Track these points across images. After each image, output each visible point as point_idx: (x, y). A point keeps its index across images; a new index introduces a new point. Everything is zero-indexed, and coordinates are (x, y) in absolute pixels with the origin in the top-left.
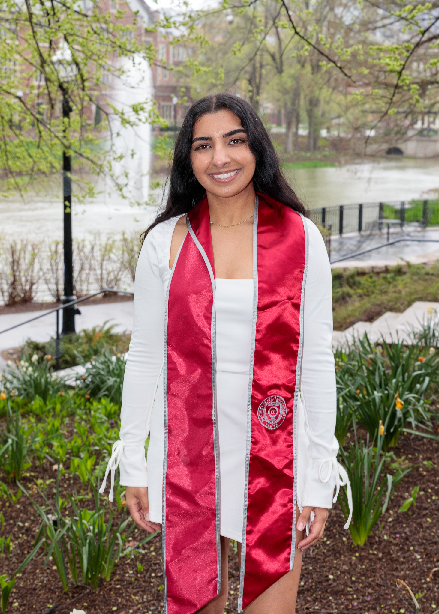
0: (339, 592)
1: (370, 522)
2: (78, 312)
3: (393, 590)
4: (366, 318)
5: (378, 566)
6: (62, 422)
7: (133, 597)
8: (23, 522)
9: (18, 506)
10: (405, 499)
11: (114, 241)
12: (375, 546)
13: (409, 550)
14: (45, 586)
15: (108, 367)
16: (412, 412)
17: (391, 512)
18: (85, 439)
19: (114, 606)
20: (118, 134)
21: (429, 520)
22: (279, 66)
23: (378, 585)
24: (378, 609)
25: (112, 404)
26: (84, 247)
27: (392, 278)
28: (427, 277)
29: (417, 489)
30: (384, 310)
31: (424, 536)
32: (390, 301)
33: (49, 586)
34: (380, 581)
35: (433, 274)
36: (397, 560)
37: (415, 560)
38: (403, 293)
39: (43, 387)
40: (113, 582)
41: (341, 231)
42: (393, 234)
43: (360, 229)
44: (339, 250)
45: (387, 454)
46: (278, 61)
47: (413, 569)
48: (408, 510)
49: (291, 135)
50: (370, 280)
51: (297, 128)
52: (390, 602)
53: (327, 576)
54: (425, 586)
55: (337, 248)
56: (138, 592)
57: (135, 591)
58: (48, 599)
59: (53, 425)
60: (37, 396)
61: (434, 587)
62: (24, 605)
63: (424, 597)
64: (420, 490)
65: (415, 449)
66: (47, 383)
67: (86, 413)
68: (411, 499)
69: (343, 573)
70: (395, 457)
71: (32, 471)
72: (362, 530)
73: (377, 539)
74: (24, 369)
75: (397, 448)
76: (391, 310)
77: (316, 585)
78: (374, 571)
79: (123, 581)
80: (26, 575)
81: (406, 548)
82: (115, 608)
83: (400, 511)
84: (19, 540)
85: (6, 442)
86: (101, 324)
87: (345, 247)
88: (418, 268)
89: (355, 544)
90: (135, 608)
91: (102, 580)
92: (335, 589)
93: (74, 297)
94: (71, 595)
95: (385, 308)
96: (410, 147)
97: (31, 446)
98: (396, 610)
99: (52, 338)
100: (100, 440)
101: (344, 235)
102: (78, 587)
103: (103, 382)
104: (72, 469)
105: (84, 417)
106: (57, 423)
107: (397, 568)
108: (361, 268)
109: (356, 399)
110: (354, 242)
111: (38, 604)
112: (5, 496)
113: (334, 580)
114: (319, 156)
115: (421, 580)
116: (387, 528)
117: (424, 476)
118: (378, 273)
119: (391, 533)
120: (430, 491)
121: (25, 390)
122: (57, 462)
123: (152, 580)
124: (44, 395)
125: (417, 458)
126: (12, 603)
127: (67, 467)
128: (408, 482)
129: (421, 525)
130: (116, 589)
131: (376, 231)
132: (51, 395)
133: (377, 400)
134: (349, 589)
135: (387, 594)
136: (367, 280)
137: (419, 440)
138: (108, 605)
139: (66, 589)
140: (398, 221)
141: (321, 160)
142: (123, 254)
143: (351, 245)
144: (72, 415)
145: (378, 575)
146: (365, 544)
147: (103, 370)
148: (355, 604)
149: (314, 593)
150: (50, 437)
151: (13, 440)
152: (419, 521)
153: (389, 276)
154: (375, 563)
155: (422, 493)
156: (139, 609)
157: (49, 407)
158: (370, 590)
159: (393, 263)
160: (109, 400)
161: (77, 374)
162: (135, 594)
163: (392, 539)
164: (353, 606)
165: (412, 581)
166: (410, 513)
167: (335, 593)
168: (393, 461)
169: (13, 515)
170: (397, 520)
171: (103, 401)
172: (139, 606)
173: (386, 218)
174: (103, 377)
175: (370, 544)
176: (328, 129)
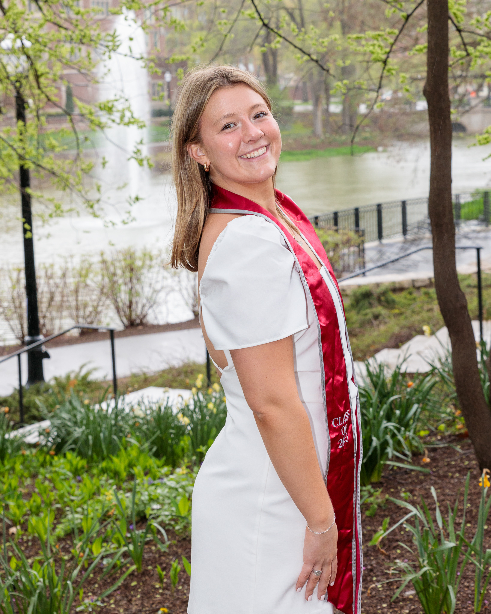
2: (47, 356)
6: (21, 483)
10: (375, 531)
13: (371, 580)
15: (75, 417)
16: (390, 442)
18: (45, 497)
20: (86, 139)
21: (399, 551)
25: (79, 458)
26: (53, 273)
30: (414, 333)
37: (375, 589)
41: (380, 236)
43: (405, 231)
44: (378, 260)
48: (379, 543)
49: (319, 113)
50: (408, 296)
51: (328, 104)
59: (10, 485)
65: (399, 483)
66: (5, 441)
67: (50, 472)
75: (377, 482)
81: (369, 578)
83: (370, 544)
86: (77, 369)
87: (385, 257)
93: (41, 337)
95: (415, 330)
96: (474, 121)
99: (15, 389)
100: (62, 496)
101: (385, 241)
103: (69, 433)
104: (30, 530)
105: (48, 476)
106: (14, 482)
108: (400, 283)
122: (14, 524)
125: (398, 492)
132: (10, 455)
136: (405, 298)
137: (407, 474)
141: (360, 145)
142: (103, 279)
143: (391, 254)
144: (34, 476)
147: (70, 420)
152: (387, 553)
160: (75, 454)
161: (40, 427)
166: (380, 546)
171: (69, 456)
174: (69, 429)
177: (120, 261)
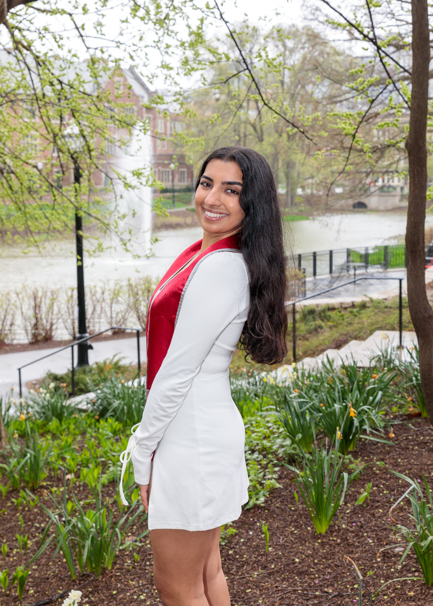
0: (303, 572)
1: (330, 513)
2: (91, 347)
3: (349, 569)
4: (334, 346)
5: (337, 550)
6: (74, 440)
7: (130, 582)
8: (40, 524)
9: (36, 510)
10: (360, 494)
11: (121, 287)
12: (335, 534)
13: (363, 536)
14: (57, 576)
15: (114, 391)
16: (366, 421)
17: (349, 505)
18: (93, 451)
19: (114, 590)
20: (121, 197)
21: (381, 510)
22: (260, 135)
23: (336, 565)
24: (336, 585)
25: (117, 423)
26: (95, 292)
27: (357, 312)
28: (386, 310)
29: (371, 484)
30: (349, 338)
31: (376, 524)
32: (356, 331)
33: (59, 575)
34: (338, 563)
35: (390, 308)
36: (353, 545)
37: (368, 544)
38: (366, 323)
39: (59, 411)
40: (113, 571)
41: (315, 274)
42: (360, 275)
43: (331, 271)
44: (314, 290)
45: (346, 457)
46: (259, 131)
47: (366, 551)
48: (364, 503)
50: (339, 314)
52: (346, 580)
53: (294, 560)
54: (375, 565)
55: (312, 288)
56: (134, 578)
57: (132, 577)
58: (58, 586)
59: (67, 442)
60: (54, 418)
61: (383, 566)
62: (38, 592)
63: (374, 574)
64: (373, 486)
65: (370, 452)
66: (63, 407)
67: (95, 432)
68: (366, 494)
69: (308, 556)
70: (352, 459)
71: (48, 481)
72: (324, 519)
73: (337, 528)
74: (43, 395)
75: (355, 452)
76: (356, 338)
77: (284, 568)
78: (333, 554)
79: (122, 569)
80: (41, 567)
81: (360, 534)
82: (115, 592)
83: (356, 504)
84: (36, 539)
85: (25, 455)
86: (111, 357)
87: (318, 287)
88: (379, 303)
89: (318, 532)
90: (132, 591)
91: (104, 569)
92: (301, 570)
93: (87, 335)
94: (78, 582)
95: (350, 337)
96: (372, 201)
97: (47, 459)
98: (350, 586)
99: (69, 370)
100: (106, 453)
101: (317, 277)
102: (84, 575)
103: (110, 404)
104: (81, 477)
105: (94, 434)
106: (70, 440)
107: (352, 551)
108: (332, 304)
109: (319, 410)
110: (326, 283)
111: (50, 591)
112: (25, 502)
113: (300, 563)
114: (296, 211)
115: (372, 560)
116: (346, 518)
117: (377, 474)
118: (346, 308)
119: (349, 522)
120: (382, 486)
121: (44, 413)
122: (70, 472)
123: (147, 568)
124: (60, 417)
125: (371, 460)
126: (28, 590)
127: (78, 476)
128: (364, 480)
129: (373, 515)
130: (116, 576)
131: (344, 273)
132: (66, 417)
133: (337, 411)
134: (312, 570)
135: (343, 573)
136: (336, 314)
137: (374, 445)
138: (109, 589)
139: (74, 577)
140: (363, 264)
141: (297, 214)
142: (129, 297)
143: (323, 286)
144: (84, 433)
145: (337, 558)
146: (326, 532)
147: (110, 394)
148: (317, 582)
149: (282, 574)
150: (63, 451)
151: (31, 454)
152: (372, 512)
153: (355, 310)
154: (334, 547)
155: (375, 488)
156: (135, 592)
157: (64, 427)
158: (329, 570)
159: (358, 299)
160: (114, 419)
161: (88, 398)
162: (132, 580)
163: (349, 528)
164: (315, 584)
165: (365, 562)
166: (365, 505)
167: (300, 574)
168: (351, 462)
169: (32, 517)
170: (354, 512)
171: (110, 420)
172: (136, 589)
173: (353, 262)
174: (110, 401)
175: (331, 532)
176: (303, 188)
177: (141, 285)
